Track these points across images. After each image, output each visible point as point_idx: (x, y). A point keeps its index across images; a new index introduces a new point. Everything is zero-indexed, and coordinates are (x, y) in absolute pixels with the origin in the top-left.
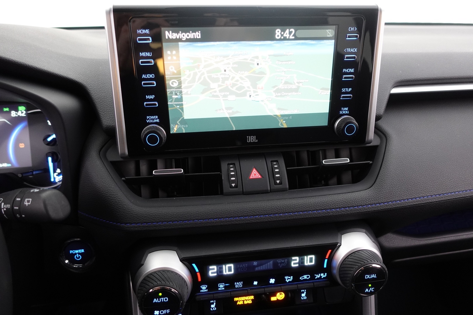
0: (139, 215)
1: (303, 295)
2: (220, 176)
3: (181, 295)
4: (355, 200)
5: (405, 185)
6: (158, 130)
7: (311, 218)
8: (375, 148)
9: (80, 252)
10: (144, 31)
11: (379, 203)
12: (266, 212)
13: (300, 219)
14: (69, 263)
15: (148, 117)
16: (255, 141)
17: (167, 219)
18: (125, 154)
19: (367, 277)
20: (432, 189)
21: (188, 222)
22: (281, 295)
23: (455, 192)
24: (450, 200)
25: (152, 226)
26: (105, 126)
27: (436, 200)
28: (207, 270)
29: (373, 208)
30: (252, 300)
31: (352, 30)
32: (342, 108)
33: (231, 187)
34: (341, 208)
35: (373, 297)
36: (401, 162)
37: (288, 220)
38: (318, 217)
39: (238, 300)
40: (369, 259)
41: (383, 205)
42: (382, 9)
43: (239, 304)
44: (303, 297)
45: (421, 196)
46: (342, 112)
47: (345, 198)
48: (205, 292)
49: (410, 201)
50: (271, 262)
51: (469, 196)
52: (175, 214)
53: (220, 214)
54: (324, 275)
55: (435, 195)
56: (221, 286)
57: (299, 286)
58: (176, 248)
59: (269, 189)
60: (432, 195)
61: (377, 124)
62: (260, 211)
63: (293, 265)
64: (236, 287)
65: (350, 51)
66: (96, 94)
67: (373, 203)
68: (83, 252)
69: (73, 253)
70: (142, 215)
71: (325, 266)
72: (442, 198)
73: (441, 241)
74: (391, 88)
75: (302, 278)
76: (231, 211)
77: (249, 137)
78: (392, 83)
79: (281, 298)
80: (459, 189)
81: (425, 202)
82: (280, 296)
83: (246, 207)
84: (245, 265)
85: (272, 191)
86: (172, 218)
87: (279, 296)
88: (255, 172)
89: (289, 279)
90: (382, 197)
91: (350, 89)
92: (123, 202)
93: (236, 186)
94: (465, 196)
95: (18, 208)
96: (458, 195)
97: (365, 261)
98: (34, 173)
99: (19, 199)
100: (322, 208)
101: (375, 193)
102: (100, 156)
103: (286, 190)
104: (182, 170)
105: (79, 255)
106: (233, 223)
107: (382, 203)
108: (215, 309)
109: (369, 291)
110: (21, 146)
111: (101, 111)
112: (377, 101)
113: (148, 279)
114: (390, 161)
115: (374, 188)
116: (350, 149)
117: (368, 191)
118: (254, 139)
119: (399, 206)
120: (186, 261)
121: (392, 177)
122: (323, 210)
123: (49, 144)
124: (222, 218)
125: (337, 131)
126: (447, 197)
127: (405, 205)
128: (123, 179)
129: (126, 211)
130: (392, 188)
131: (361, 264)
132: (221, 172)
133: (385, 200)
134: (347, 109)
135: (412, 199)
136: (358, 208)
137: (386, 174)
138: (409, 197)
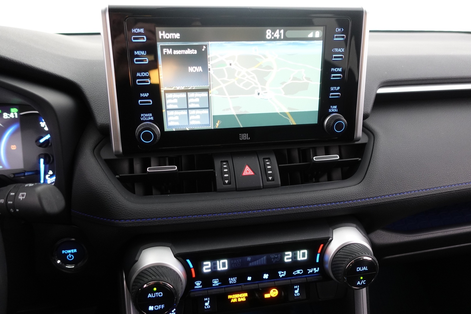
0: (133, 211)
1: (296, 292)
2: (214, 173)
3: (176, 290)
4: (345, 195)
5: (393, 180)
6: (152, 127)
7: (303, 213)
8: (363, 146)
9: (72, 252)
10: (139, 31)
11: (369, 198)
12: (259, 207)
13: (293, 214)
14: (61, 263)
15: (142, 115)
16: (247, 139)
17: (161, 215)
18: (119, 151)
19: (359, 269)
20: (419, 184)
21: (183, 218)
22: (275, 291)
23: (440, 187)
24: (436, 195)
25: (146, 222)
26: (100, 124)
27: (423, 195)
28: (202, 266)
29: (363, 202)
30: (246, 297)
31: (339, 31)
32: (331, 106)
33: (225, 184)
34: (332, 203)
35: (364, 290)
36: (388, 158)
37: (280, 215)
38: (310, 212)
39: (232, 298)
40: (360, 252)
41: (372, 199)
42: (367, 11)
43: (232, 302)
44: (296, 294)
45: (408, 191)
46: (331, 110)
47: (335, 193)
48: (200, 288)
49: (398, 196)
50: (265, 257)
51: (454, 190)
52: (170, 209)
53: (213, 210)
54: (317, 269)
55: (422, 190)
56: (216, 282)
57: (292, 280)
58: (170, 245)
59: (262, 185)
60: (419, 190)
61: (365, 123)
62: (253, 207)
63: (286, 260)
64: (230, 283)
65: (338, 50)
66: (90, 93)
67: (363, 198)
68: (75, 252)
69: (66, 253)
70: (137, 212)
71: (317, 261)
72: (429, 192)
73: (429, 237)
74: (377, 89)
75: (295, 273)
76: (225, 206)
77: (241, 135)
78: (378, 83)
79: (275, 295)
80: (444, 184)
81: (413, 196)
82: (274, 293)
83: (239, 203)
84: (238, 261)
85: (265, 187)
86: (167, 214)
87: (272, 293)
88: (247, 169)
89: (282, 274)
90: (371, 192)
91: (338, 88)
92: (117, 199)
93: (229, 183)
94: (451, 191)
95: (12, 202)
96: (444, 190)
97: (356, 254)
98: (26, 174)
99: (14, 194)
100: (314, 203)
101: (364, 188)
102: (94, 154)
103: (279, 187)
104: (176, 167)
105: (72, 255)
106: (226, 218)
107: (371, 198)
108: (208, 307)
109: (360, 283)
110: (13, 148)
111: (95, 109)
112: (364, 100)
113: (143, 275)
114: (378, 158)
115: (363, 183)
116: (340, 147)
117: (358, 187)
118: (246, 136)
119: (387, 201)
120: (181, 257)
121: (380, 173)
122: (314, 205)
123: (41, 145)
124: (216, 213)
125: (327, 129)
126: (433, 191)
127: (394, 200)
128: (117, 176)
129: (120, 207)
130: (380, 183)
131: (353, 257)
132: (214, 170)
133: (374, 195)
134: (336, 107)
135: (400, 194)
136: (348, 203)
137: (375, 169)
138: (397, 192)
